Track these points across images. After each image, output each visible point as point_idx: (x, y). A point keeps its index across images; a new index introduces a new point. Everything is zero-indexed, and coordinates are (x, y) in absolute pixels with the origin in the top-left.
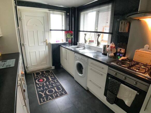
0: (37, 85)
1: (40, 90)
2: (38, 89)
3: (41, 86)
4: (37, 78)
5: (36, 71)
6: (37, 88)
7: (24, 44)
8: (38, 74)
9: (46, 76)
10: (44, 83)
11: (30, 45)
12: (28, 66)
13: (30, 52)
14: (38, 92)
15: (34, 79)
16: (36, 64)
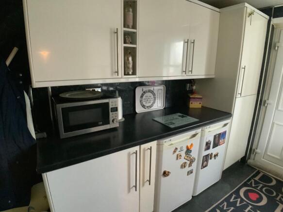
0: (234, 196)
1: (225, 208)
2: (225, 203)
3: (238, 205)
4: (253, 185)
5: (269, 172)
6: (227, 200)
7: (267, 102)
8: (266, 179)
9: (278, 199)
10: (250, 207)
11: (280, 108)
12: (258, 151)
13: (273, 124)
14: (217, 207)
15: (245, 182)
16: (278, 157)
